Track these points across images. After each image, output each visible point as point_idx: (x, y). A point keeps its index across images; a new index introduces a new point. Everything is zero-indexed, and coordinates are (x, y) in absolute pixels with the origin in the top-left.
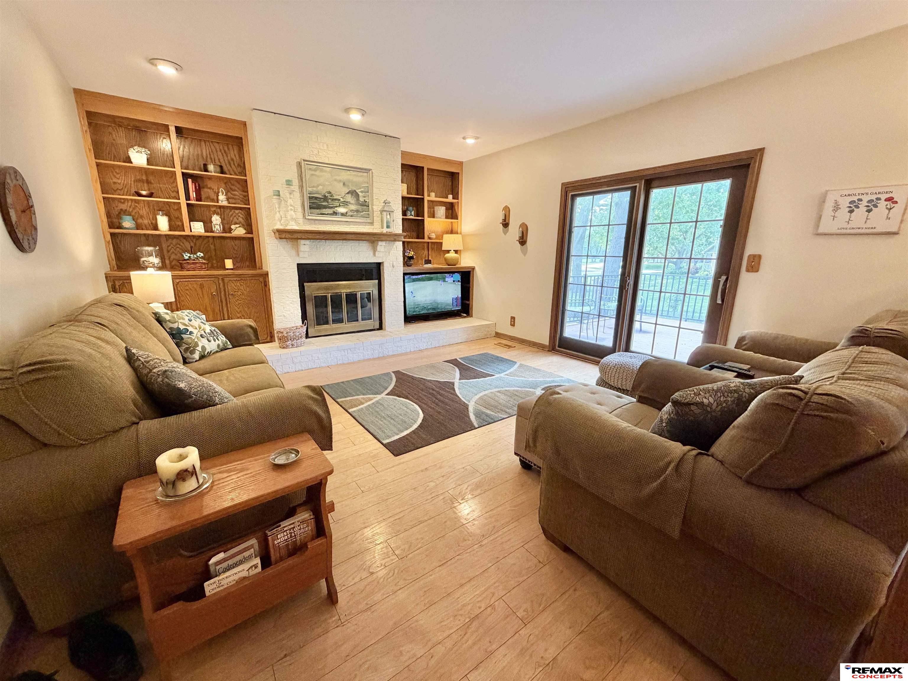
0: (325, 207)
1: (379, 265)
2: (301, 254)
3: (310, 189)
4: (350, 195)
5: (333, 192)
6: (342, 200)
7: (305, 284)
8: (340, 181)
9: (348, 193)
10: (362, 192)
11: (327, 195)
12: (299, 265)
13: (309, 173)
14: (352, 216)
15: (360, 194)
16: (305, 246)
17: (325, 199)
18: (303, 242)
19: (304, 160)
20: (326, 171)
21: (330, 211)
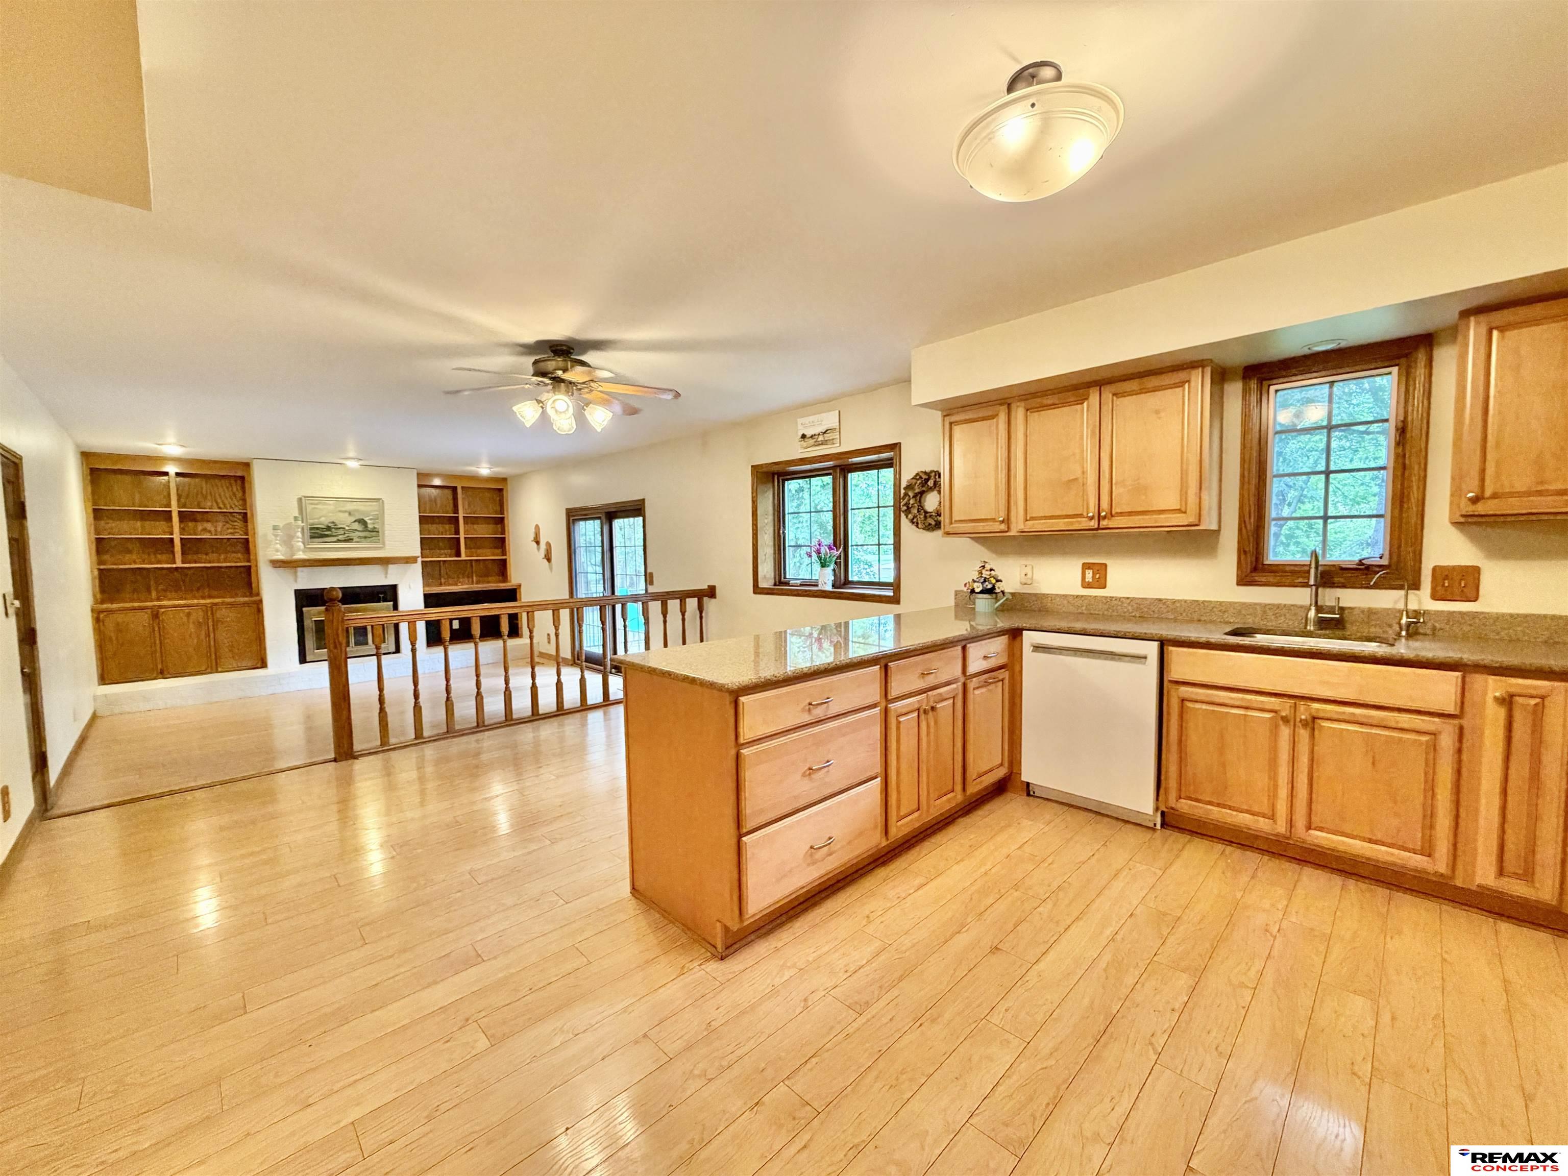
0: (327, 536)
1: (394, 588)
2: (299, 580)
3: (311, 521)
4: (357, 523)
5: (337, 522)
6: (347, 528)
7: (305, 609)
8: (345, 512)
9: (355, 521)
10: (371, 519)
11: (330, 525)
12: (296, 591)
13: (310, 507)
14: (358, 542)
15: (369, 522)
16: (302, 572)
17: (329, 528)
18: (299, 569)
19: (305, 497)
20: (330, 505)
21: (335, 539)
